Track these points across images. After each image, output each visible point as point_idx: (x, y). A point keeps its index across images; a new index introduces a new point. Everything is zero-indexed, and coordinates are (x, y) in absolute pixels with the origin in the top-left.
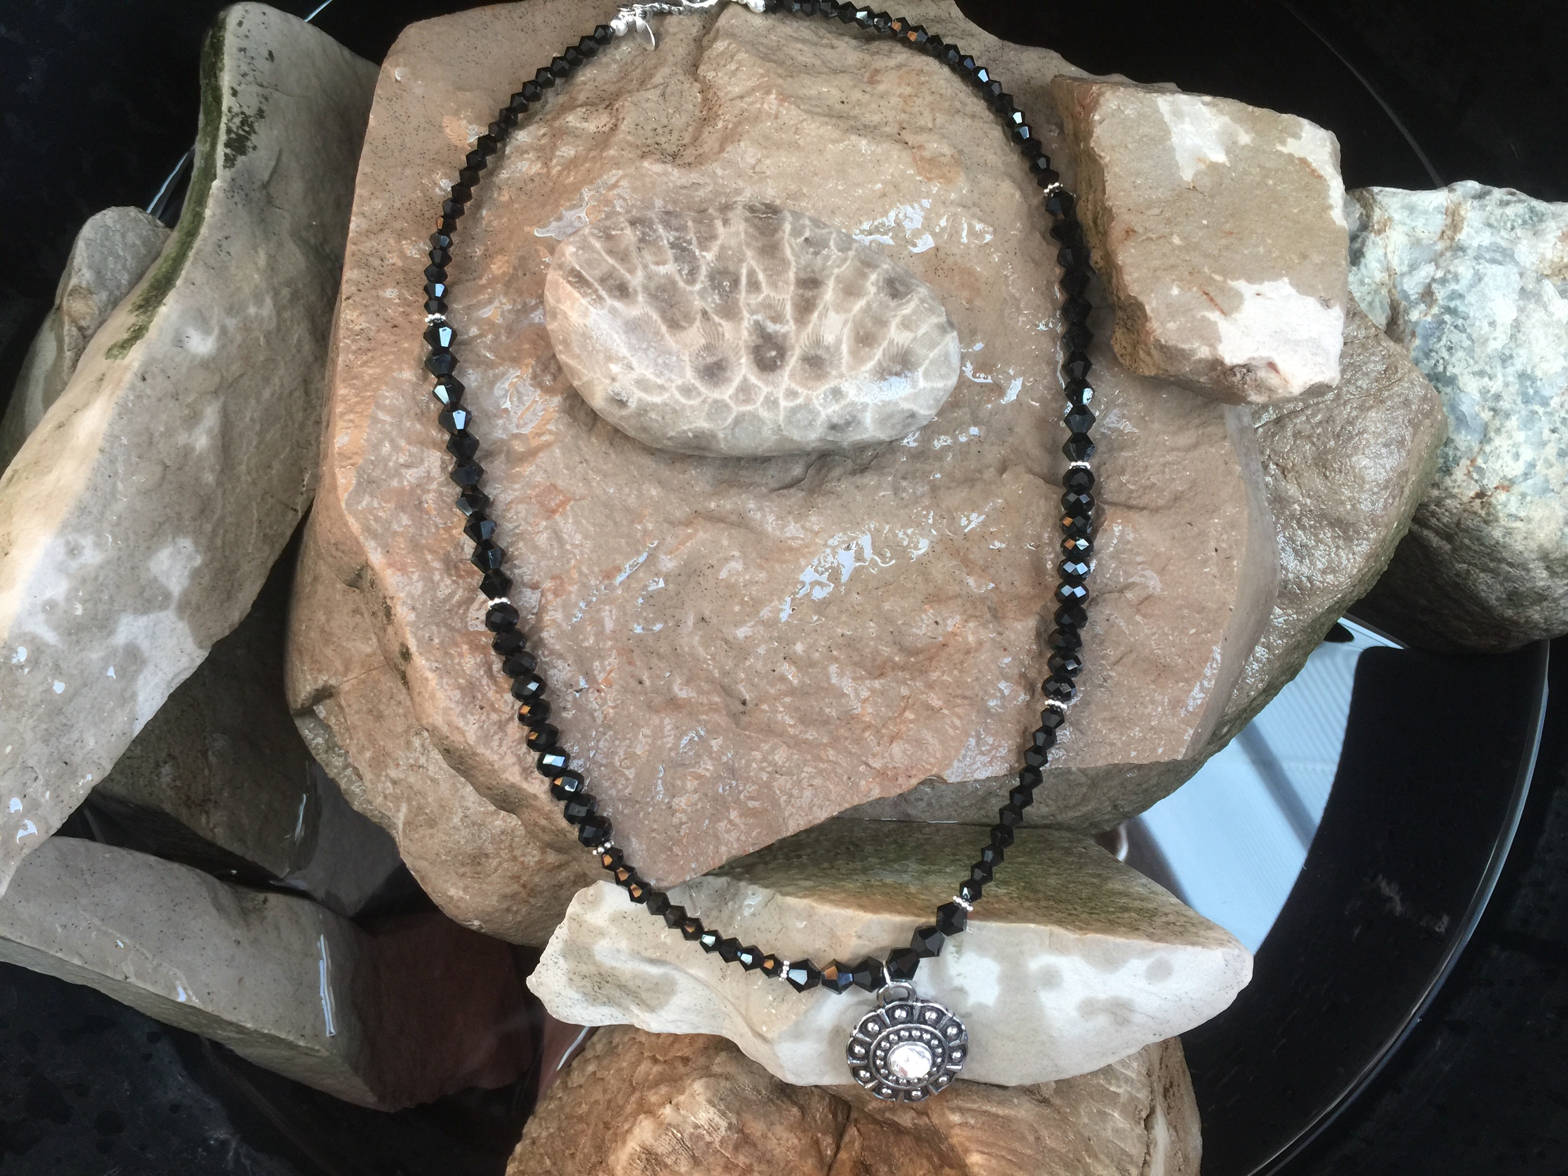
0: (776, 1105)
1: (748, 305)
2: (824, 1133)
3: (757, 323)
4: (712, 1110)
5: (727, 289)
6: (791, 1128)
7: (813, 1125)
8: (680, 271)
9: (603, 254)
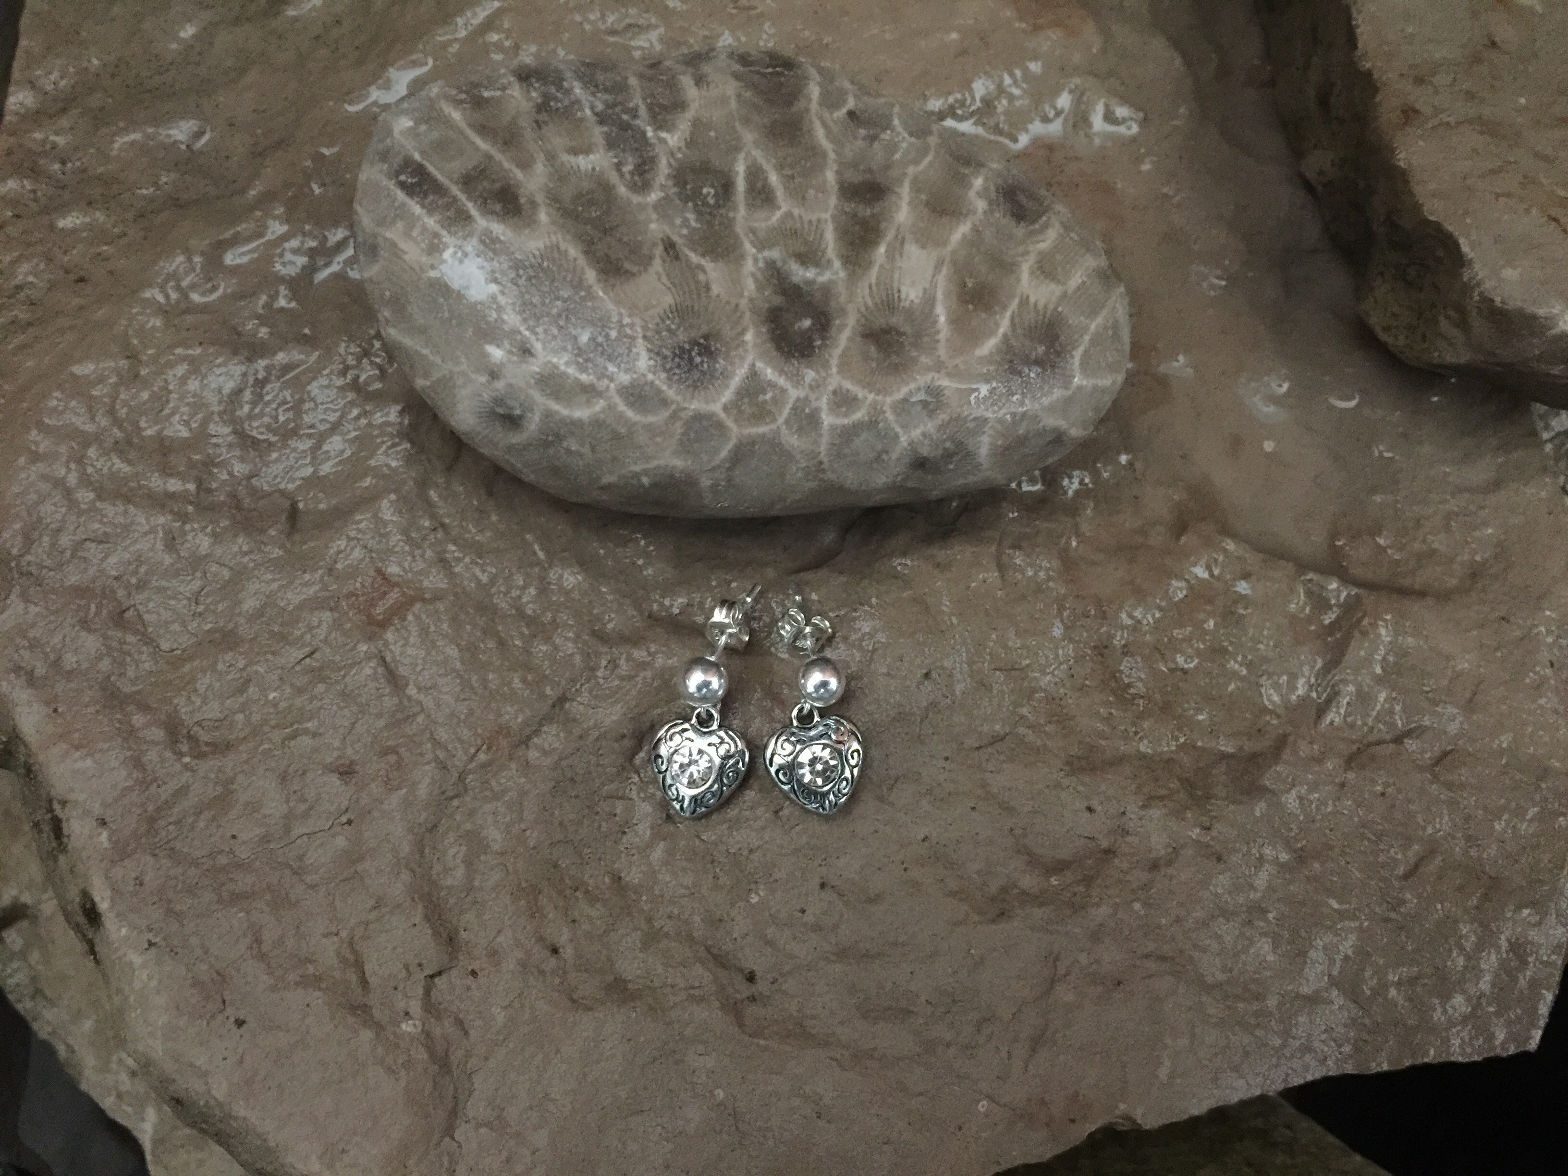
1: (753, 231)
3: (771, 265)
5: (711, 201)
8: (618, 166)
9: (469, 132)
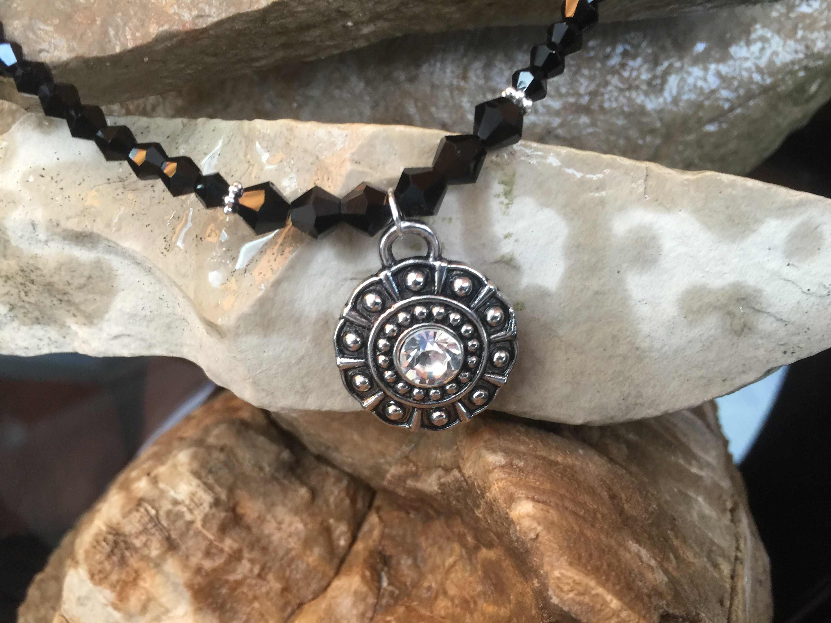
0: (281, 485)
2: (339, 519)
4: (195, 482)
6: (296, 511)
7: (325, 509)
